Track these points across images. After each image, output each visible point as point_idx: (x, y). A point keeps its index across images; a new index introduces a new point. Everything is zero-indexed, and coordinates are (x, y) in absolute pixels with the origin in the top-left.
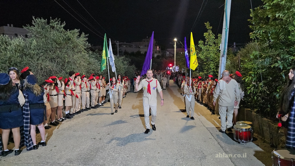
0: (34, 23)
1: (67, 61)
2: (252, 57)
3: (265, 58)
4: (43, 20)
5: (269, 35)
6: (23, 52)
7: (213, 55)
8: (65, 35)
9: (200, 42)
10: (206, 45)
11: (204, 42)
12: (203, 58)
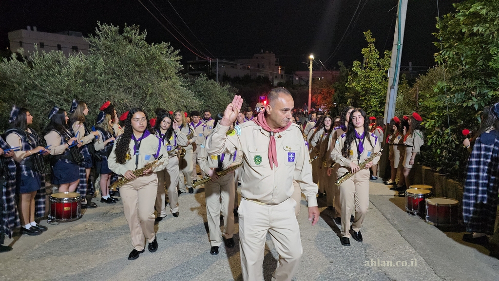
0: (98, 32)
1: (150, 92)
2: (436, 90)
4: (113, 28)
5: (462, 59)
7: (375, 85)
8: (148, 52)
9: (356, 63)
10: (365, 68)
11: (362, 64)
12: (358, 88)
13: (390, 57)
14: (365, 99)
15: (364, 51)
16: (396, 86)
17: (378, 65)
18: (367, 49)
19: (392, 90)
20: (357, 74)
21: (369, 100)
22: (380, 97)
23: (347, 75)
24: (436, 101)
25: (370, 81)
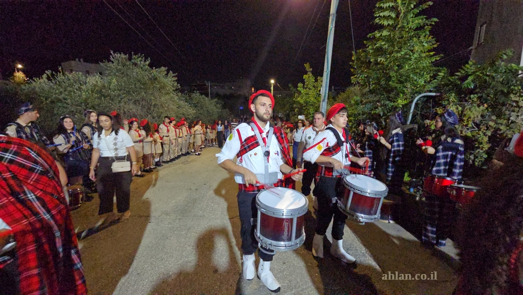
0: (112, 59)
1: (153, 104)
2: (353, 102)
3: (366, 104)
4: (123, 56)
5: (371, 80)
6: (101, 93)
7: (313, 99)
8: (151, 74)
9: (300, 85)
10: (306, 88)
11: (304, 85)
12: (302, 102)
13: (322, 81)
14: (306, 109)
15: (305, 76)
16: (326, 100)
17: (314, 86)
18: (307, 76)
19: (324, 103)
20: (301, 92)
21: (309, 109)
22: (316, 107)
23: (295, 93)
24: (353, 110)
25: (309, 97)
